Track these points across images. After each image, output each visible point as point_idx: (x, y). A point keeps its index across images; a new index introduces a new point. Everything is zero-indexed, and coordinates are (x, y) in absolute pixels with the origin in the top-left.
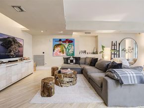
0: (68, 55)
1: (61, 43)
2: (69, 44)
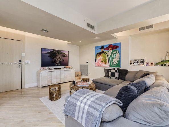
0: (111, 66)
1: (103, 50)
2: (113, 51)
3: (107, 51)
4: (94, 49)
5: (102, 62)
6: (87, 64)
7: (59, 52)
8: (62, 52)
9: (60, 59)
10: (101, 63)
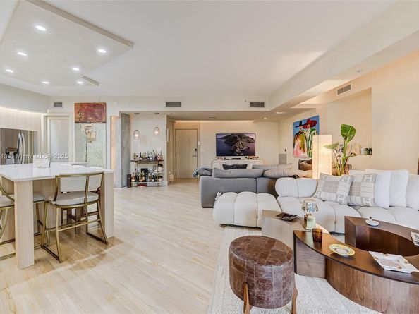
1: (302, 128)
2: (312, 130)
3: (305, 130)
4: (291, 126)
5: (300, 148)
6: (285, 153)
7: (241, 136)
8: (246, 135)
9: (244, 146)
10: (299, 151)
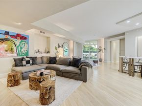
0: (19, 55)
2: (22, 41)
5: (6, 51)
